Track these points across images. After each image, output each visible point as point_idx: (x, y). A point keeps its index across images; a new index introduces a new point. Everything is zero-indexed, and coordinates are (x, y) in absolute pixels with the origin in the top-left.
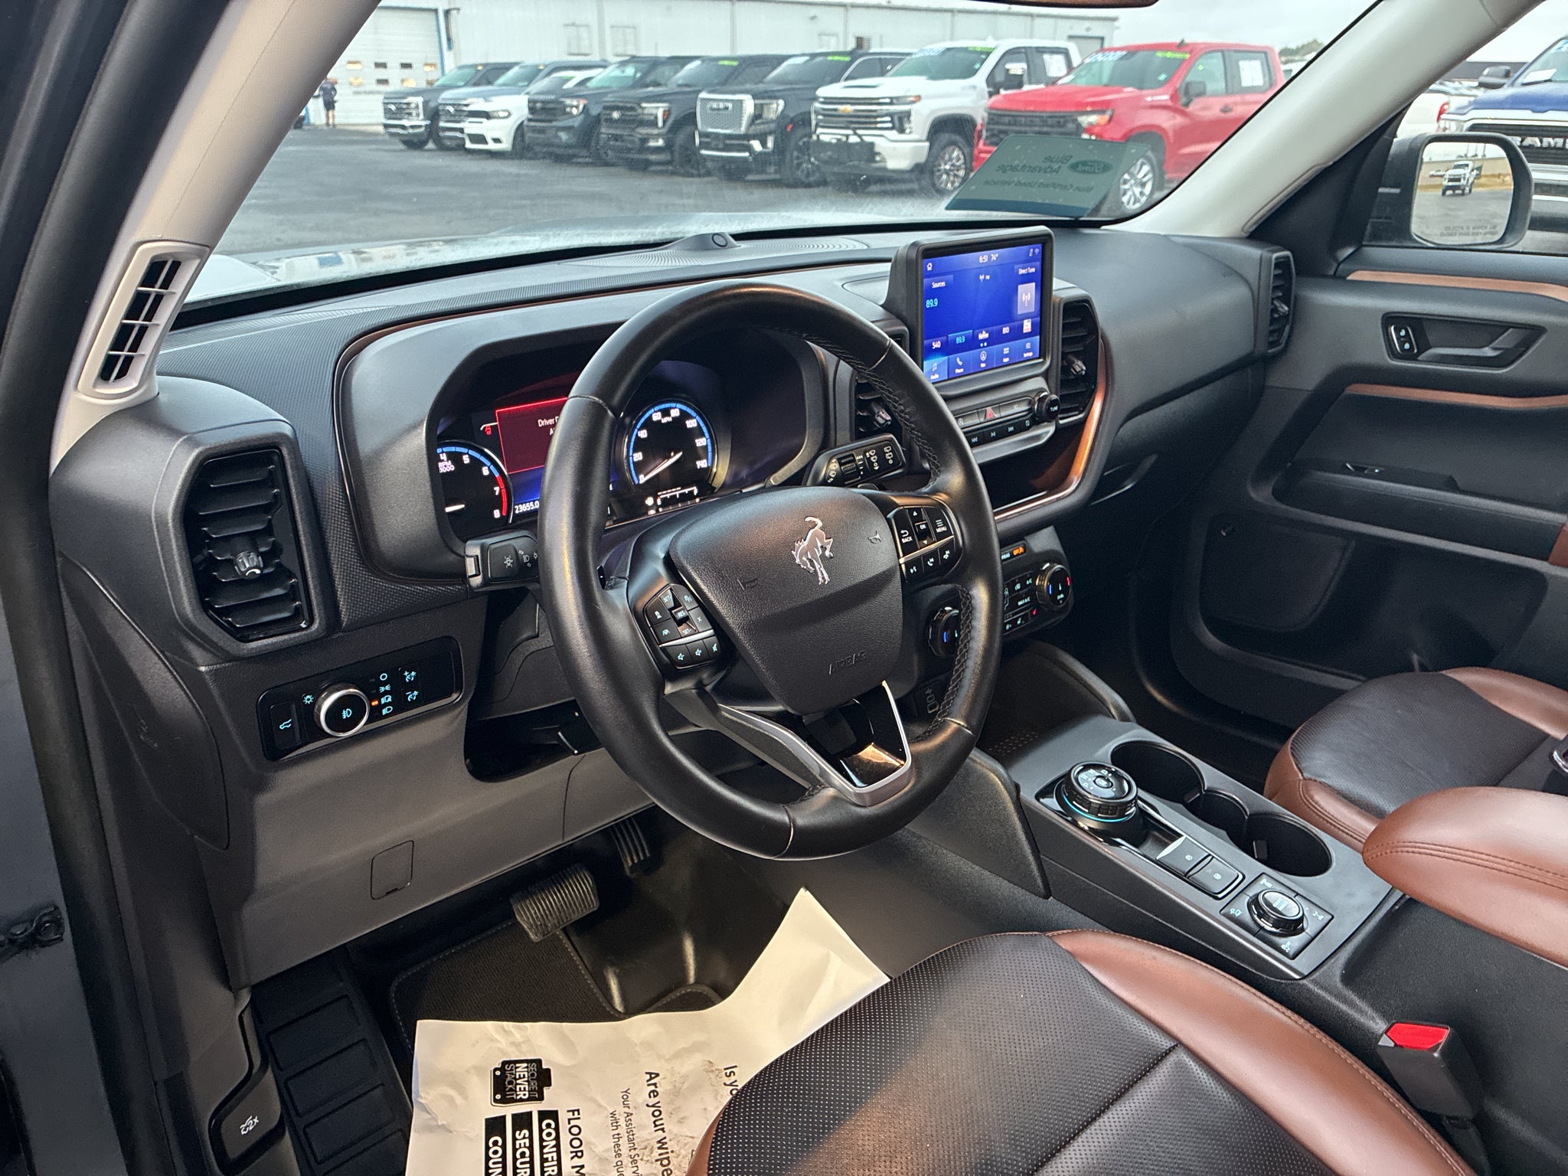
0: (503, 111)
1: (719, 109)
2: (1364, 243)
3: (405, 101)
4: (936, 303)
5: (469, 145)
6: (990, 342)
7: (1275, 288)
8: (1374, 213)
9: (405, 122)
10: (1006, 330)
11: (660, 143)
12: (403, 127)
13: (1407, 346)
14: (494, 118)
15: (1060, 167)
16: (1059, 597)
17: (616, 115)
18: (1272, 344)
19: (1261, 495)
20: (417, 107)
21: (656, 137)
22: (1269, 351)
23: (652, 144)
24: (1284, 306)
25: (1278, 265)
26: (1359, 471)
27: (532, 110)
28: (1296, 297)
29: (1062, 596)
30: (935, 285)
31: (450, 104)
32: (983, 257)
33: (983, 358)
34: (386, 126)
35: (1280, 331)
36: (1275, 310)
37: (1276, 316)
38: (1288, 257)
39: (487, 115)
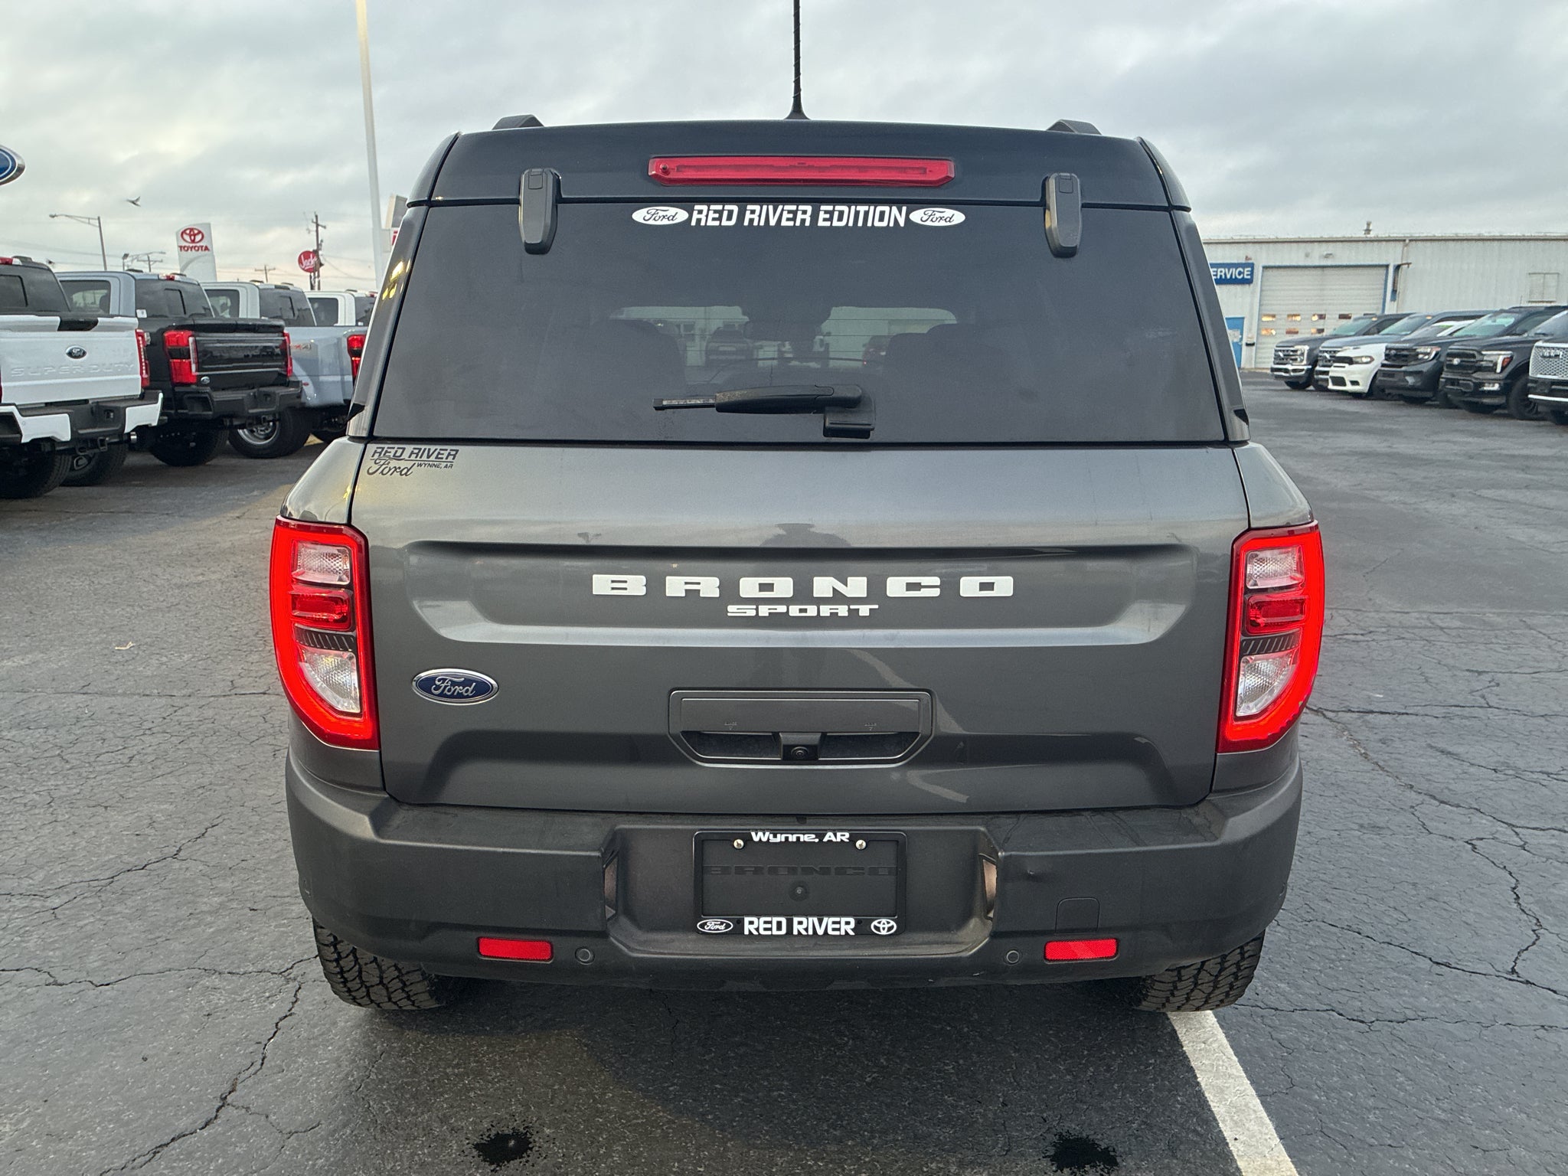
0: (1366, 357)
1: (1550, 357)
3: (1292, 349)
5: (1331, 386)
9: (1289, 367)
11: (1496, 387)
12: (1286, 371)
14: (1357, 363)
17: (1456, 361)
20: (1302, 354)
21: (1493, 381)
23: (1487, 388)
27: (1388, 356)
31: (1326, 352)
34: (1273, 370)
39: (1350, 361)
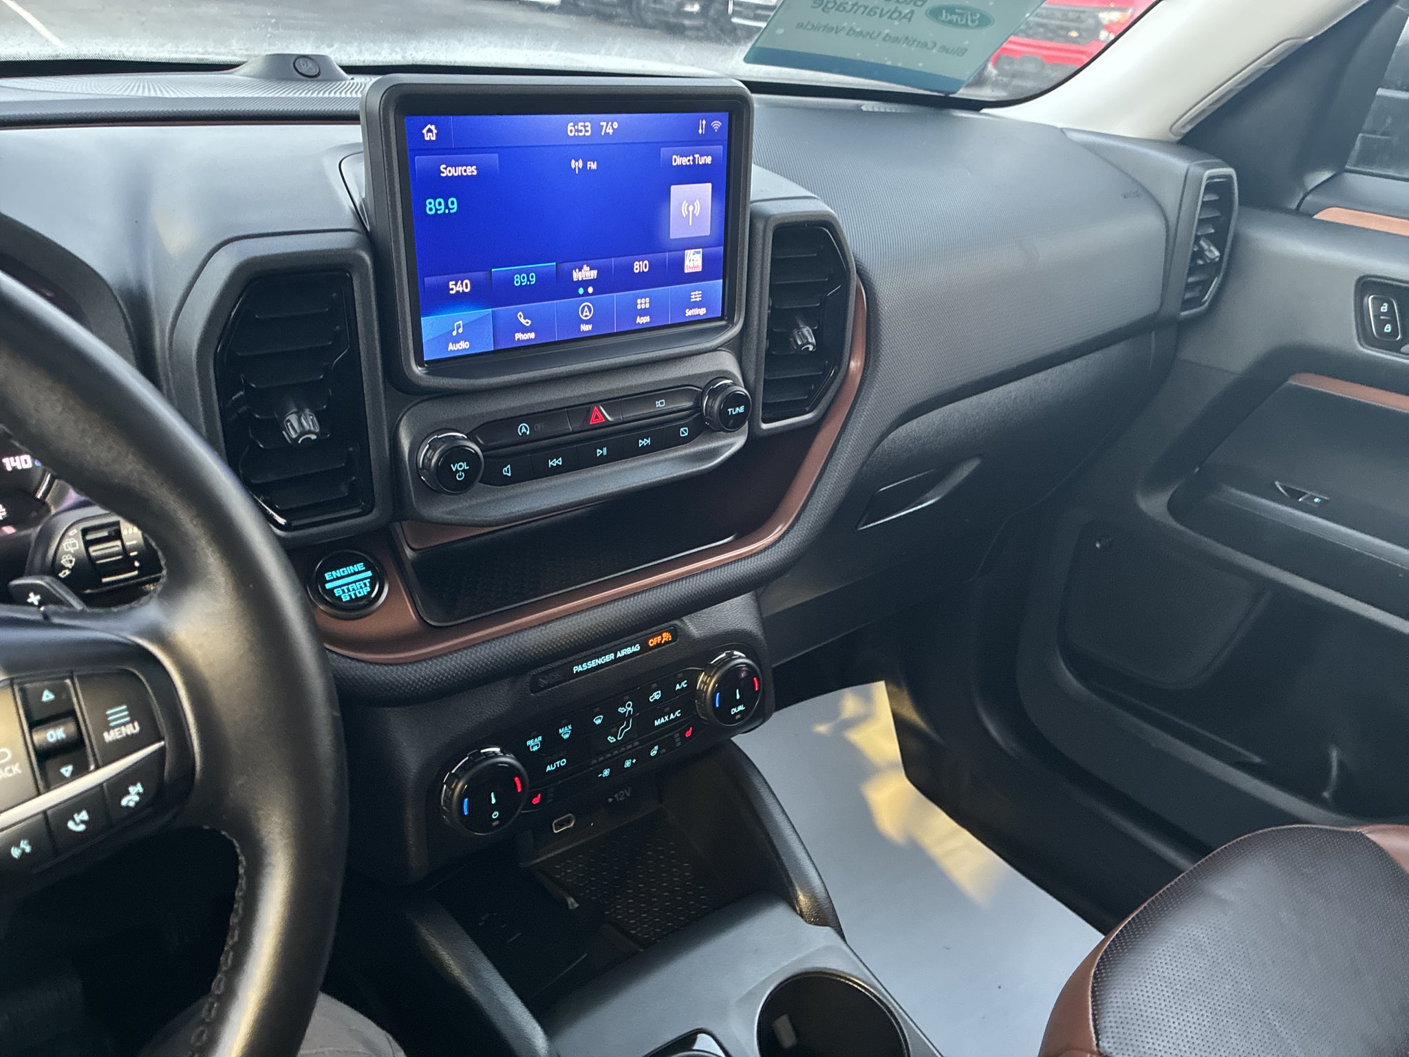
2: (1347, 167)
4: (454, 208)
6: (602, 285)
7: (1202, 222)
8: (1367, 125)
10: (640, 266)
13: (1388, 328)
15: (912, 12)
16: (734, 711)
18: (1187, 304)
19: (1154, 505)
22: (1184, 314)
24: (1213, 248)
25: (1210, 188)
26: (1292, 498)
28: (1236, 238)
29: (741, 708)
30: (447, 172)
32: (579, 127)
33: (586, 315)
35: (1205, 285)
36: (1200, 254)
37: (1201, 262)
38: (1229, 177)
